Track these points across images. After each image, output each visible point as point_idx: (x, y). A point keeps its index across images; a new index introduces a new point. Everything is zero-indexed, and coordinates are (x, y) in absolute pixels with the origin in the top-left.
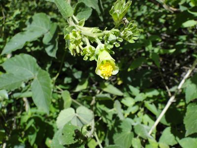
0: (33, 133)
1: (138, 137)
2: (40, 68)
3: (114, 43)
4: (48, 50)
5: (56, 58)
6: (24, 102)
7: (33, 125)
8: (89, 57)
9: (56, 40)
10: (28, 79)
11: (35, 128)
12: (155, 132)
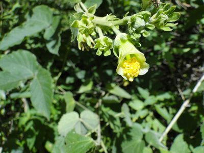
0: (32, 137)
1: (149, 146)
2: (40, 67)
3: (142, 31)
4: (49, 46)
5: (58, 55)
6: (23, 103)
7: (32, 128)
8: (103, 52)
9: (59, 35)
10: (26, 78)
11: (34, 131)
12: (166, 139)
